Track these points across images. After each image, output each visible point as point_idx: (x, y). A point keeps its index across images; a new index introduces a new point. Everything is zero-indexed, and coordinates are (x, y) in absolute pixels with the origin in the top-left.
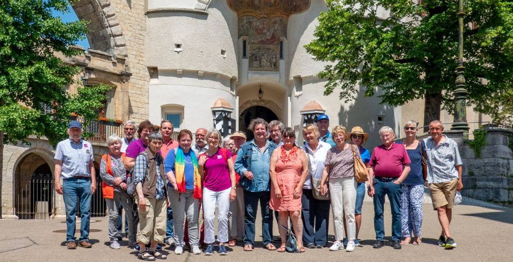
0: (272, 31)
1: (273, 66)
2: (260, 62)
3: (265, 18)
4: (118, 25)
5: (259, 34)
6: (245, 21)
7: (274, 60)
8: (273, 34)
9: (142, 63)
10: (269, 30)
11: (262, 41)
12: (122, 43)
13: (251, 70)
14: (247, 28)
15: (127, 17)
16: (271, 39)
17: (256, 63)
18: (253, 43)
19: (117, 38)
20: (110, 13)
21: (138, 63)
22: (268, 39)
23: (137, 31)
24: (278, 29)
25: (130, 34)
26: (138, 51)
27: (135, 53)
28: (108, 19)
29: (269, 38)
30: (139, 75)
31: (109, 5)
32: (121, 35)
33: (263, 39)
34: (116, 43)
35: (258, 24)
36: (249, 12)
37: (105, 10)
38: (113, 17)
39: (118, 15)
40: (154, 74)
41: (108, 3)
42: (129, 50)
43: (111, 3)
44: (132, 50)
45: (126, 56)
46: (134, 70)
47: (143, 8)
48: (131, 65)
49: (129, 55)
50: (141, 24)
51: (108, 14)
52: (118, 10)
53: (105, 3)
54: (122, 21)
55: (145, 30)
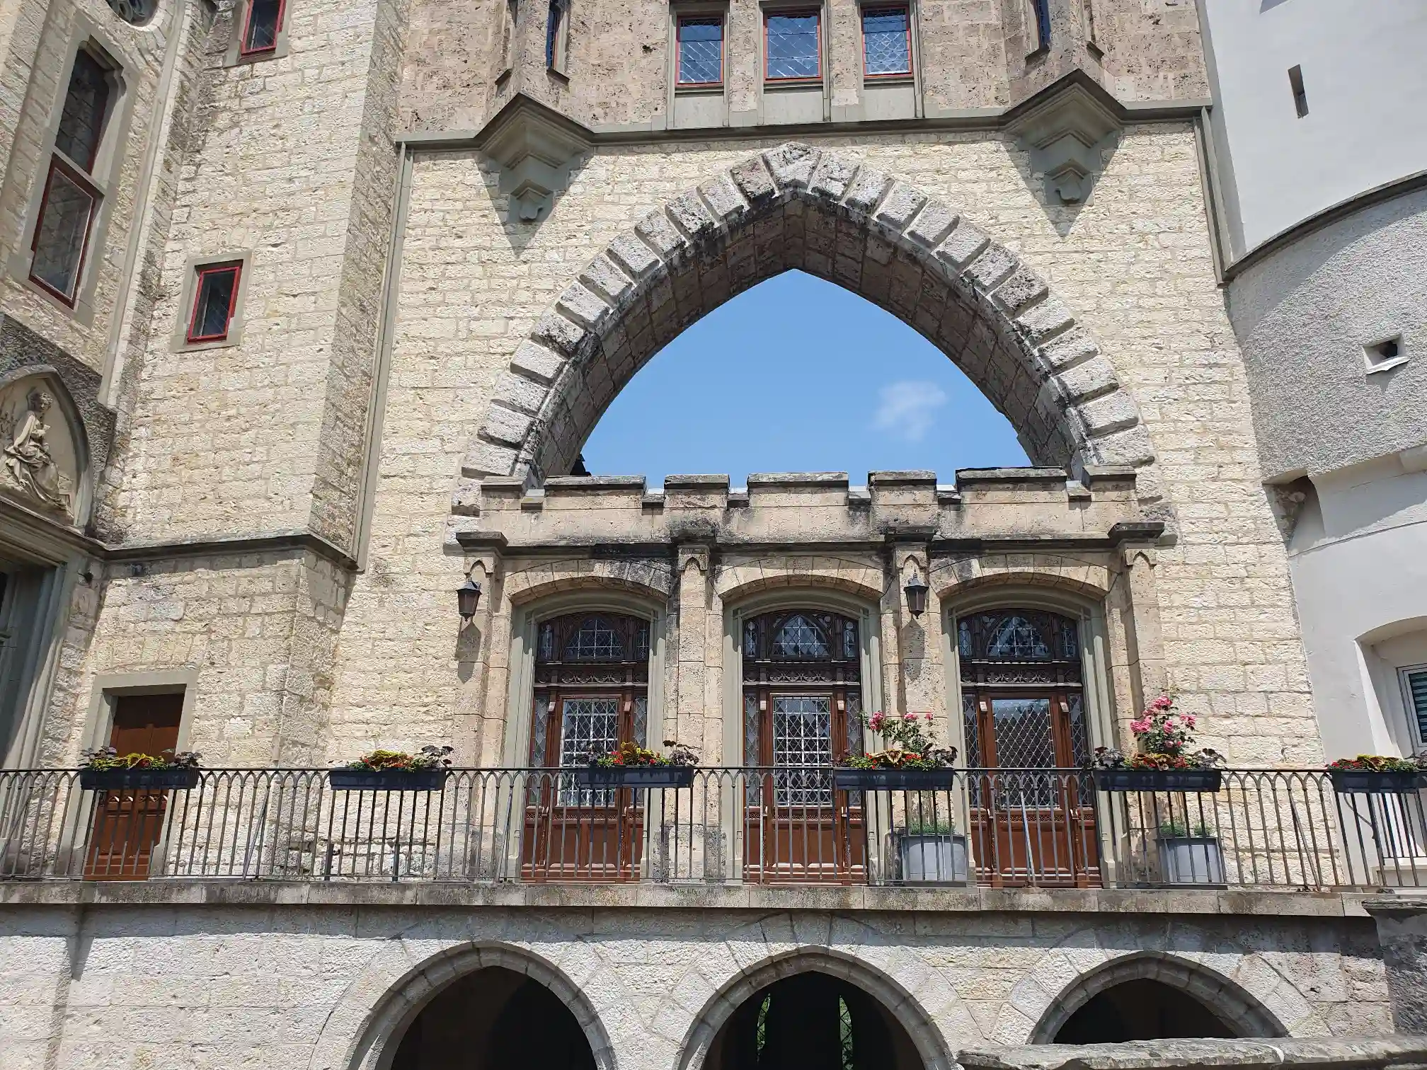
4: (1090, 354)
9: (1231, 472)
12: (1122, 418)
15: (1135, 316)
19: (1093, 403)
20: (1052, 323)
21: (1214, 480)
25: (1158, 375)
26: (1206, 430)
27: (1192, 441)
28: (1045, 345)
30: (1230, 525)
31: (1044, 294)
32: (1113, 388)
34: (1087, 426)
37: (1028, 318)
38: (1066, 335)
39: (1086, 320)
40: (1301, 505)
41: (1036, 291)
42: (1158, 439)
43: (1053, 288)
44: (1176, 432)
45: (1150, 461)
46: (1200, 510)
47: (1208, 267)
48: (1179, 494)
49: (1162, 457)
50: (1205, 329)
51: (1043, 327)
52: (1089, 305)
53: (1022, 294)
54: (1112, 337)
55: (1231, 344)
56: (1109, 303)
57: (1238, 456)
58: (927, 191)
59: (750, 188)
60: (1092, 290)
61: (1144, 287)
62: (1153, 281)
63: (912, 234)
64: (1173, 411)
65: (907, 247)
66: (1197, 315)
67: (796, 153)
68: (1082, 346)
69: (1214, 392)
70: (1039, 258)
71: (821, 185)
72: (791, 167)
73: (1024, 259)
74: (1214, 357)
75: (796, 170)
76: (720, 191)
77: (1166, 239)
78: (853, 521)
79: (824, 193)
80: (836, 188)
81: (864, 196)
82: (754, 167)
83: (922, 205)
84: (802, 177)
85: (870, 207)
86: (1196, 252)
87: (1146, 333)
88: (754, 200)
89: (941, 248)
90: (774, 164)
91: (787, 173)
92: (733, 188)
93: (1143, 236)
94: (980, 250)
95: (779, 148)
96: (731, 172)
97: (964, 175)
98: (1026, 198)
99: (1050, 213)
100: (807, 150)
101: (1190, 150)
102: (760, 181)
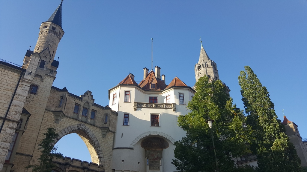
1: (158, 168)
5: (152, 156)
13: (150, 170)
14: (148, 154)
17: (152, 167)
21: (108, 168)
23: (109, 156)
25: (106, 157)
26: (108, 163)
32: (103, 157)
34: (100, 160)
36: (149, 148)
37: (98, 148)
42: (105, 163)
43: (101, 146)
47: (112, 148)
49: (105, 165)
51: (99, 150)
53: (98, 146)
54: (104, 152)
55: (112, 156)
56: (104, 149)
57: (110, 166)
60: (103, 147)
61: (107, 148)
64: (107, 161)
66: (110, 152)
68: (102, 152)
69: (110, 160)
70: (100, 143)
75: (83, 127)
77: (110, 144)
78: (81, 165)
79: (85, 130)
80: (86, 130)
81: (88, 131)
82: (79, 125)
84: (83, 128)
85: (88, 133)
86: (111, 146)
87: (106, 152)
93: (108, 143)
95: (82, 124)
96: (77, 125)
97: (96, 132)
98: (100, 136)
99: (102, 138)
100: (84, 125)
101: (113, 136)
102: (79, 127)
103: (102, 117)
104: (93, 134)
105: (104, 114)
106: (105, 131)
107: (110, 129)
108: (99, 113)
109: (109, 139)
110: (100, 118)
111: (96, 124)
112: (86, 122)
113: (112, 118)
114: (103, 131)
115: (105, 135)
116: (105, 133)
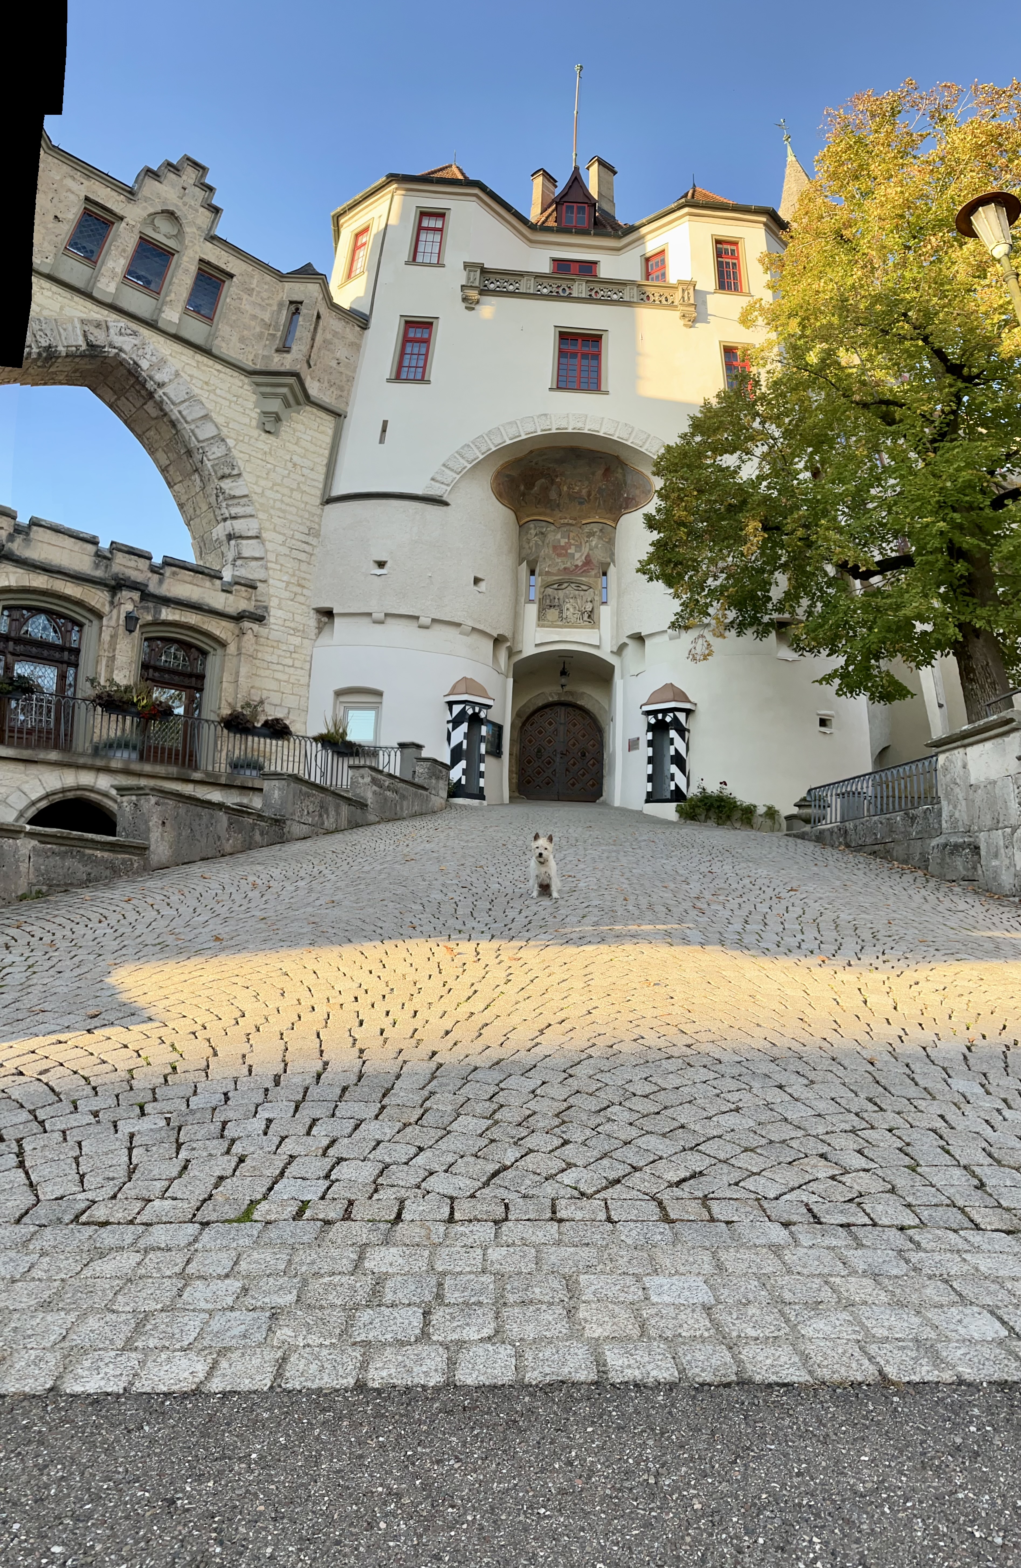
0: (585, 550)
1: (586, 618)
2: (561, 612)
3: (571, 525)
4: (251, 516)
5: (559, 555)
6: (533, 532)
7: (589, 607)
8: (588, 556)
9: (301, 599)
10: (579, 547)
11: (565, 569)
12: (257, 555)
13: (543, 626)
14: (537, 544)
15: (278, 505)
16: (585, 564)
17: (552, 614)
18: (548, 573)
19: (244, 542)
20: (237, 493)
21: (292, 600)
22: (577, 566)
23: (298, 536)
24: (596, 547)
25: (281, 539)
26: (294, 575)
27: (285, 578)
28: (230, 502)
29: (580, 564)
30: (292, 625)
31: (239, 475)
32: (257, 537)
33: (568, 565)
35: (559, 536)
36: (540, 514)
37: (226, 484)
38: (243, 501)
39: (255, 497)
40: (326, 623)
41: (235, 472)
42: (271, 572)
43: (244, 474)
44: (281, 571)
45: (265, 581)
46: (280, 613)
47: (319, 493)
48: (273, 603)
49: (271, 581)
50: (308, 523)
51: (232, 493)
52: (259, 490)
53: (227, 471)
54: (264, 511)
55: (317, 535)
56: (268, 493)
57: (305, 591)
58: (197, 391)
59: (91, 338)
60: (262, 483)
61: (286, 491)
62: (292, 490)
63: (180, 412)
64: (282, 560)
65: (173, 418)
66: (307, 516)
67: (129, 332)
68: (249, 510)
69: (303, 557)
70: (242, 455)
71: (136, 358)
72: (121, 338)
73: (235, 452)
74: (310, 539)
75: (127, 343)
76: (70, 329)
77: (306, 471)
78: (97, 566)
79: (136, 364)
80: (144, 364)
81: (159, 377)
82: (98, 326)
83: (189, 399)
84: (127, 348)
85: (160, 385)
86: (316, 484)
87: (281, 515)
88: (90, 345)
89: (193, 427)
90: (112, 331)
91: (118, 341)
92: (79, 333)
93: (295, 465)
94: (213, 438)
95: (116, 322)
96: (82, 322)
97: (218, 391)
98: (247, 421)
99: (256, 433)
100: (135, 334)
101: (330, 432)
102: (99, 337)
103: (267, 317)
104: (191, 398)
105: (281, 305)
106: (275, 395)
107: (314, 389)
108: (250, 291)
109: (303, 443)
110: (254, 317)
111: (224, 345)
112: (152, 325)
113: (329, 336)
114: (264, 395)
115: (278, 419)
116: (275, 405)
